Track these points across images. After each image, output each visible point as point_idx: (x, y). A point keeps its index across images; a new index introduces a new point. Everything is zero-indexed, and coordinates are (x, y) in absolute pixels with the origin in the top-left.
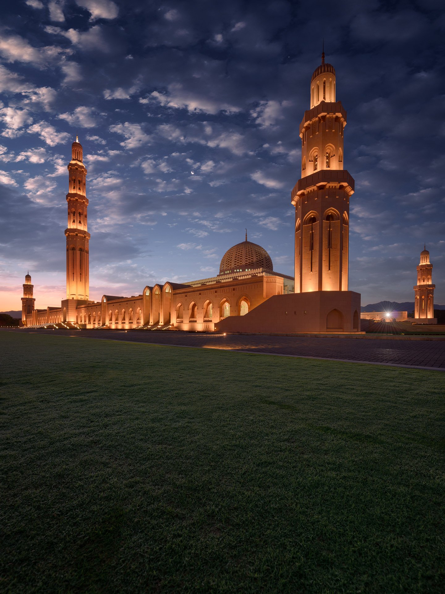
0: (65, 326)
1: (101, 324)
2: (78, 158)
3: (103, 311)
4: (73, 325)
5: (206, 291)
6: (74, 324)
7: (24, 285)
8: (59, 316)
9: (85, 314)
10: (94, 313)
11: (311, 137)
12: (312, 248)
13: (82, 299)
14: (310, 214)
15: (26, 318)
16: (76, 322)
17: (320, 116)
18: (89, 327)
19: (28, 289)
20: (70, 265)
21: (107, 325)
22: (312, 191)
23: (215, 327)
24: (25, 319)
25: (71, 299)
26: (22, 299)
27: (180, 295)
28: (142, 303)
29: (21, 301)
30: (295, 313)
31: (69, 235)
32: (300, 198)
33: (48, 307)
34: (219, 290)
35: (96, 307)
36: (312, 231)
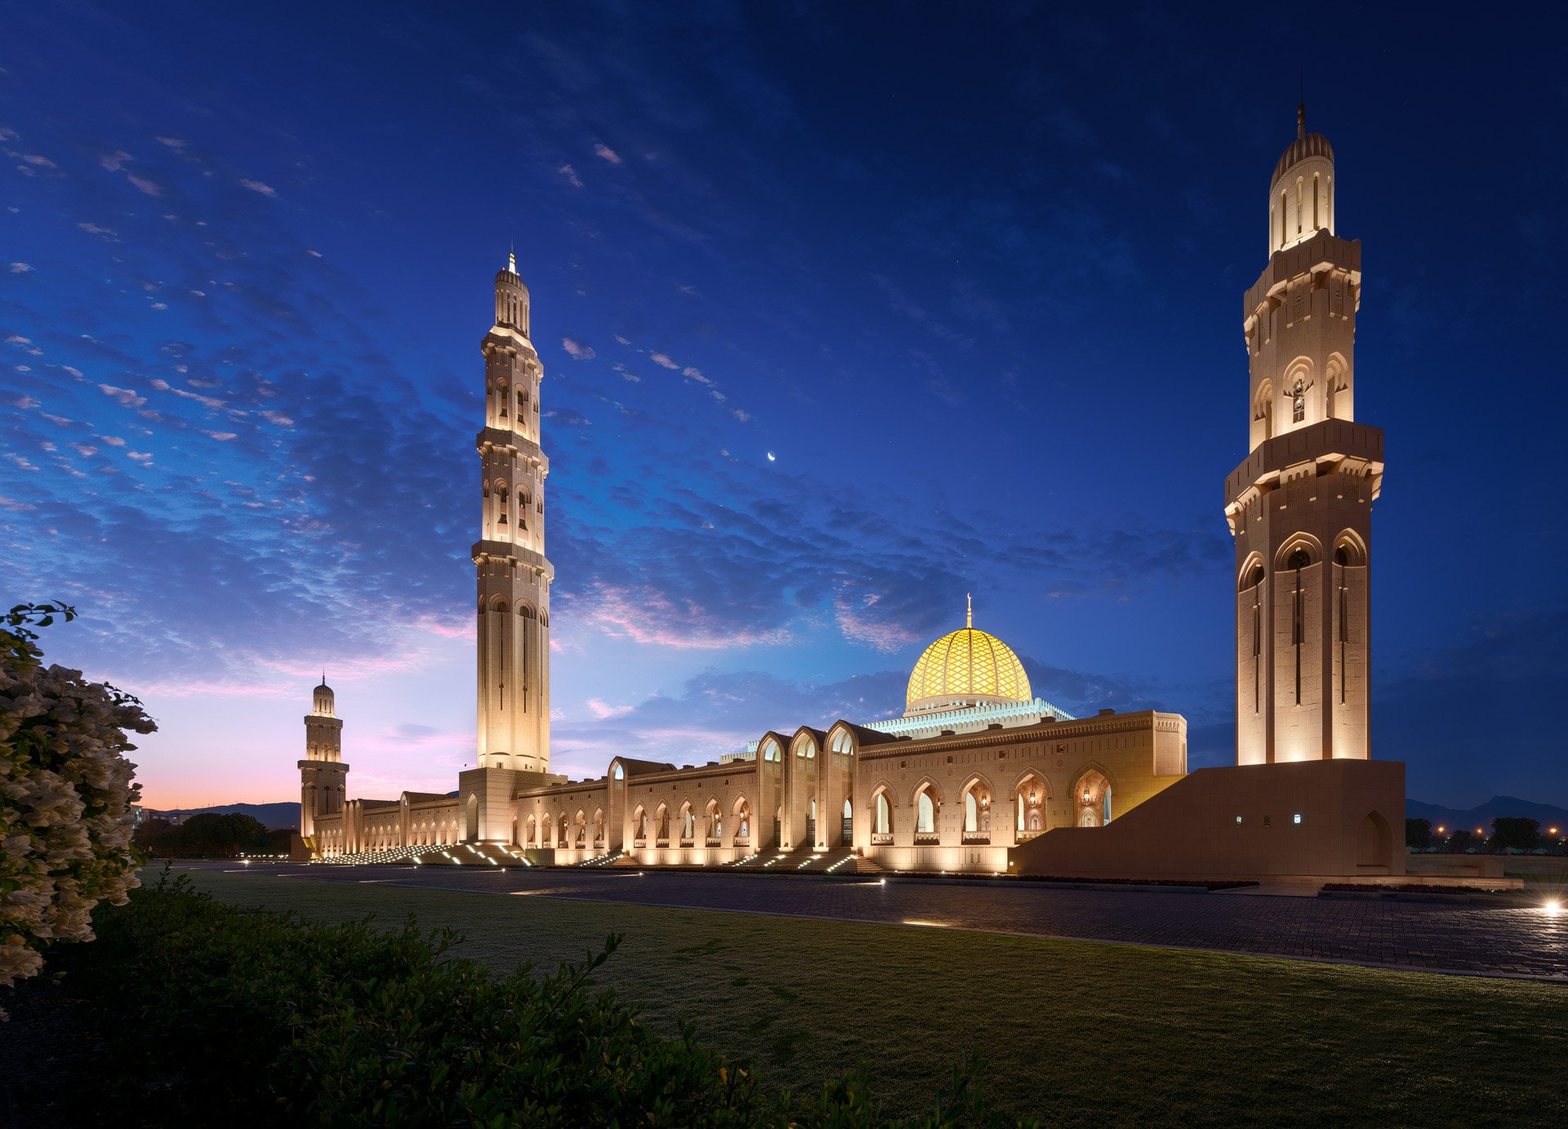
0: (481, 855)
1: (606, 849)
2: (515, 322)
3: (614, 806)
4: (506, 852)
5: (968, 751)
6: (506, 847)
7: (308, 719)
8: (448, 823)
9: (547, 815)
10: (581, 813)
11: (1290, 325)
12: (1298, 638)
13: (529, 770)
14: (1293, 540)
15: (317, 829)
16: (511, 843)
17: (1315, 269)
18: (563, 858)
19: (323, 732)
20: (490, 656)
21: (628, 853)
22: (1302, 475)
23: (1010, 858)
24: (311, 832)
25: (495, 766)
26: (301, 764)
27: (883, 760)
28: (755, 783)
29: (299, 772)
30: (1267, 820)
31: (487, 561)
32: (1262, 494)
33: (406, 793)
34: (1010, 750)
35: (588, 793)
36: (1298, 589)
